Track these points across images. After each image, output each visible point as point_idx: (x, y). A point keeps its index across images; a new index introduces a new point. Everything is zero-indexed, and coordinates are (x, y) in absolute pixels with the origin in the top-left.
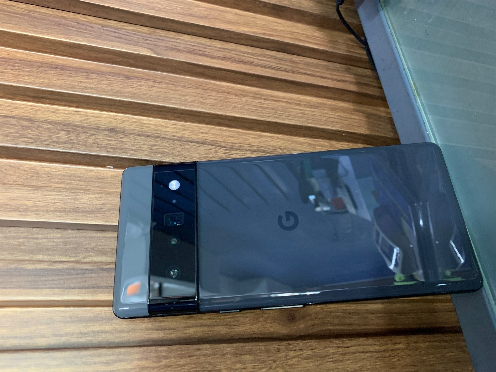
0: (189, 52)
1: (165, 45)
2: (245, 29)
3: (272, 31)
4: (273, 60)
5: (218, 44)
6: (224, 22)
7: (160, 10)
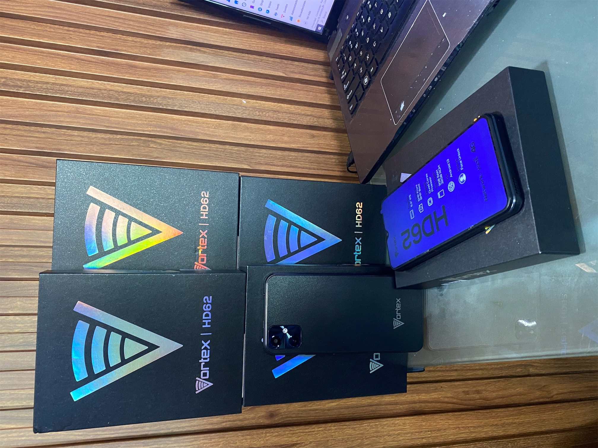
0: (266, 164)
1: (255, 161)
2: (294, 146)
3: (307, 145)
4: (307, 163)
5: (279, 153)
6: (282, 143)
7: (251, 140)
